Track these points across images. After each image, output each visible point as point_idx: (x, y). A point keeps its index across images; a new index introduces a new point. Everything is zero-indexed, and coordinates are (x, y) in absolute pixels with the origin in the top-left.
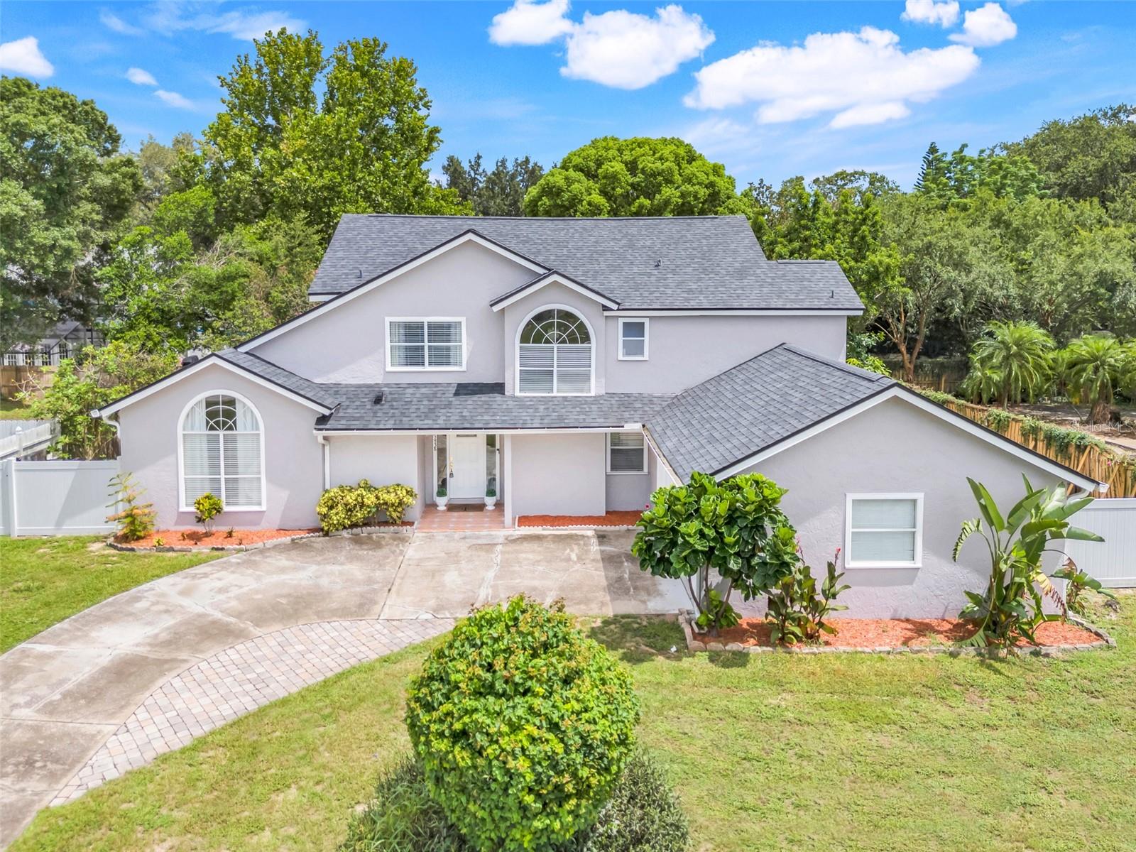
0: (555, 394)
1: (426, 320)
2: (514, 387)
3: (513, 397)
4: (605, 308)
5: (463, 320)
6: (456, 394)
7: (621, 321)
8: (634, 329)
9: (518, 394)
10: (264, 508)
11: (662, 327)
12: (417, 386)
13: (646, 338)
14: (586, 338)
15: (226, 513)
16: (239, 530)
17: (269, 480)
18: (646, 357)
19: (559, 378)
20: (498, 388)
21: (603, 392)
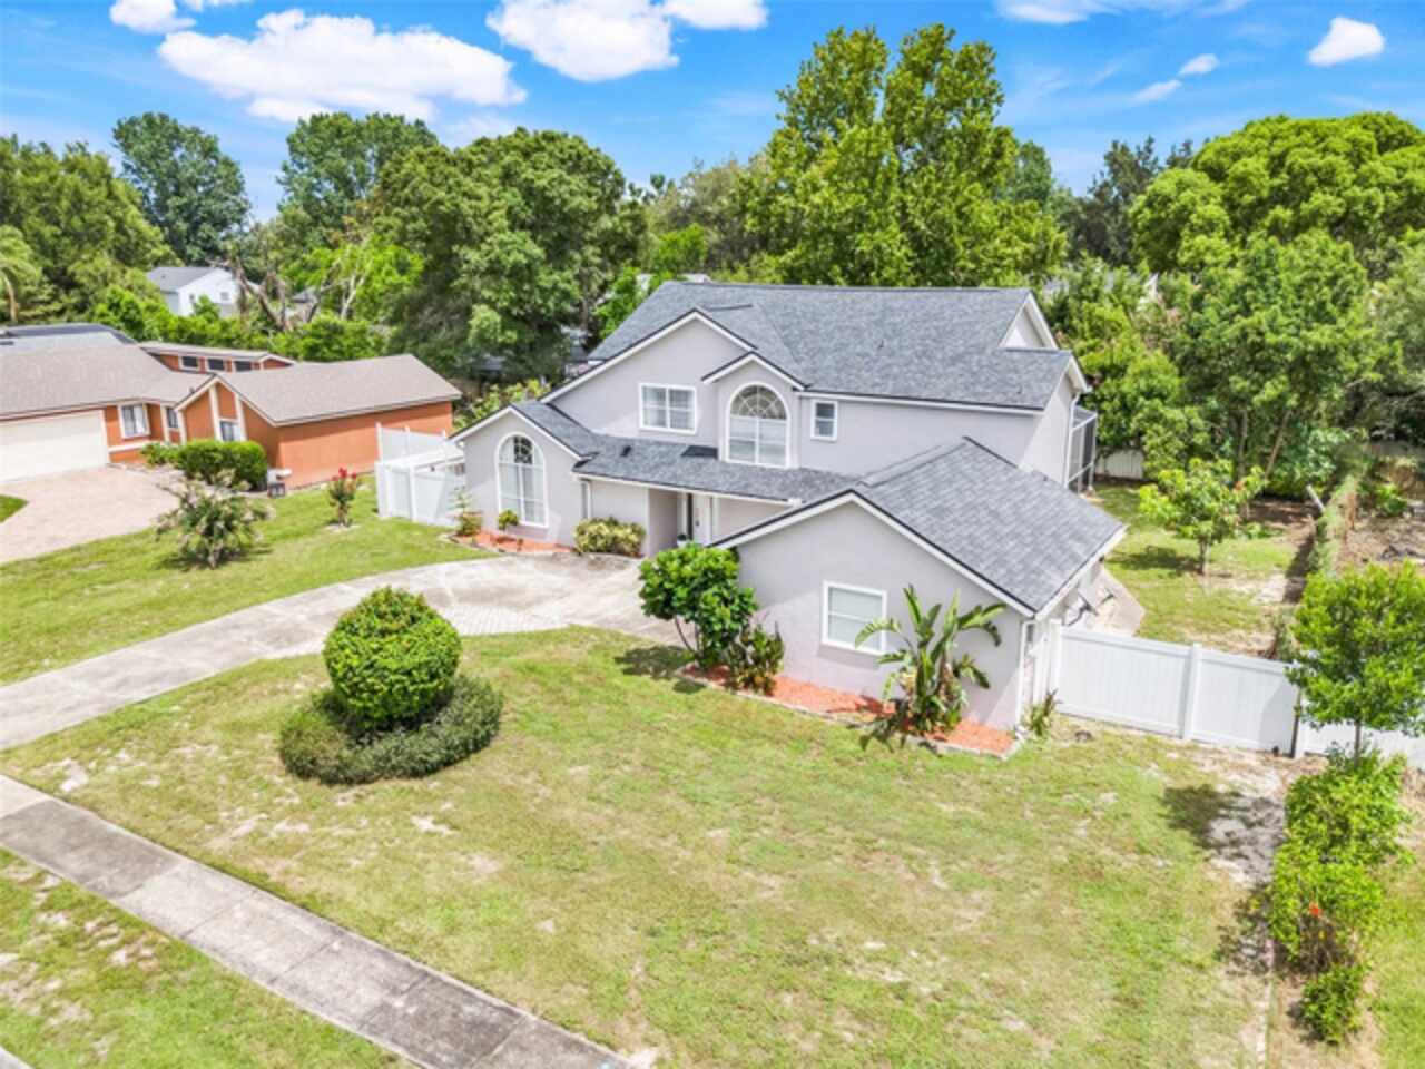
0: (757, 463)
1: (668, 387)
2: (725, 454)
3: (724, 463)
4: (795, 389)
5: (693, 389)
6: (684, 455)
7: (813, 403)
8: (824, 411)
9: (728, 460)
10: (546, 526)
11: (849, 409)
12: (659, 444)
13: (835, 420)
14: (782, 416)
15: (524, 527)
16: (527, 540)
17: (551, 508)
18: (834, 437)
19: (761, 450)
20: (712, 453)
21: (796, 466)
